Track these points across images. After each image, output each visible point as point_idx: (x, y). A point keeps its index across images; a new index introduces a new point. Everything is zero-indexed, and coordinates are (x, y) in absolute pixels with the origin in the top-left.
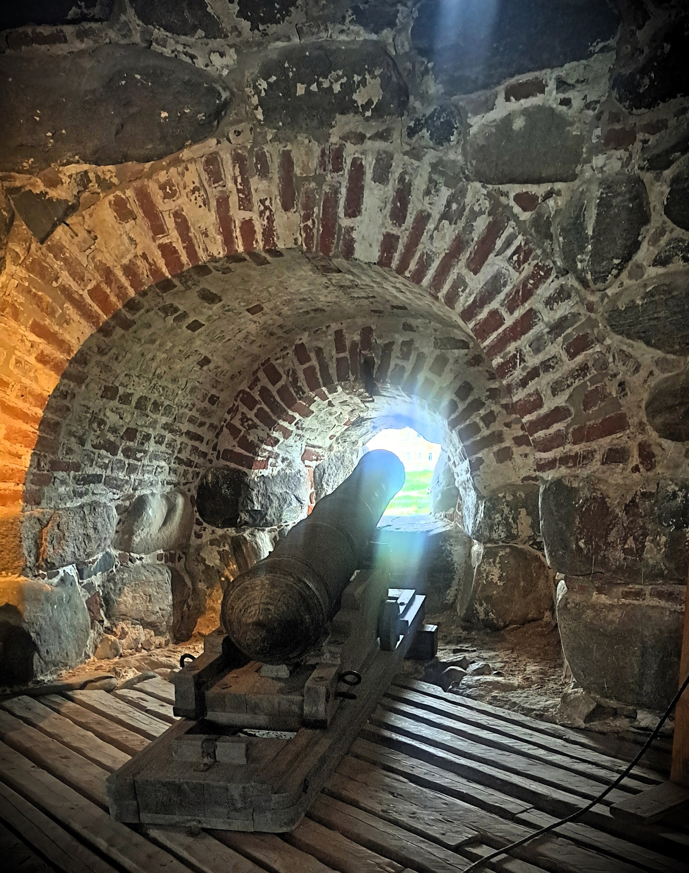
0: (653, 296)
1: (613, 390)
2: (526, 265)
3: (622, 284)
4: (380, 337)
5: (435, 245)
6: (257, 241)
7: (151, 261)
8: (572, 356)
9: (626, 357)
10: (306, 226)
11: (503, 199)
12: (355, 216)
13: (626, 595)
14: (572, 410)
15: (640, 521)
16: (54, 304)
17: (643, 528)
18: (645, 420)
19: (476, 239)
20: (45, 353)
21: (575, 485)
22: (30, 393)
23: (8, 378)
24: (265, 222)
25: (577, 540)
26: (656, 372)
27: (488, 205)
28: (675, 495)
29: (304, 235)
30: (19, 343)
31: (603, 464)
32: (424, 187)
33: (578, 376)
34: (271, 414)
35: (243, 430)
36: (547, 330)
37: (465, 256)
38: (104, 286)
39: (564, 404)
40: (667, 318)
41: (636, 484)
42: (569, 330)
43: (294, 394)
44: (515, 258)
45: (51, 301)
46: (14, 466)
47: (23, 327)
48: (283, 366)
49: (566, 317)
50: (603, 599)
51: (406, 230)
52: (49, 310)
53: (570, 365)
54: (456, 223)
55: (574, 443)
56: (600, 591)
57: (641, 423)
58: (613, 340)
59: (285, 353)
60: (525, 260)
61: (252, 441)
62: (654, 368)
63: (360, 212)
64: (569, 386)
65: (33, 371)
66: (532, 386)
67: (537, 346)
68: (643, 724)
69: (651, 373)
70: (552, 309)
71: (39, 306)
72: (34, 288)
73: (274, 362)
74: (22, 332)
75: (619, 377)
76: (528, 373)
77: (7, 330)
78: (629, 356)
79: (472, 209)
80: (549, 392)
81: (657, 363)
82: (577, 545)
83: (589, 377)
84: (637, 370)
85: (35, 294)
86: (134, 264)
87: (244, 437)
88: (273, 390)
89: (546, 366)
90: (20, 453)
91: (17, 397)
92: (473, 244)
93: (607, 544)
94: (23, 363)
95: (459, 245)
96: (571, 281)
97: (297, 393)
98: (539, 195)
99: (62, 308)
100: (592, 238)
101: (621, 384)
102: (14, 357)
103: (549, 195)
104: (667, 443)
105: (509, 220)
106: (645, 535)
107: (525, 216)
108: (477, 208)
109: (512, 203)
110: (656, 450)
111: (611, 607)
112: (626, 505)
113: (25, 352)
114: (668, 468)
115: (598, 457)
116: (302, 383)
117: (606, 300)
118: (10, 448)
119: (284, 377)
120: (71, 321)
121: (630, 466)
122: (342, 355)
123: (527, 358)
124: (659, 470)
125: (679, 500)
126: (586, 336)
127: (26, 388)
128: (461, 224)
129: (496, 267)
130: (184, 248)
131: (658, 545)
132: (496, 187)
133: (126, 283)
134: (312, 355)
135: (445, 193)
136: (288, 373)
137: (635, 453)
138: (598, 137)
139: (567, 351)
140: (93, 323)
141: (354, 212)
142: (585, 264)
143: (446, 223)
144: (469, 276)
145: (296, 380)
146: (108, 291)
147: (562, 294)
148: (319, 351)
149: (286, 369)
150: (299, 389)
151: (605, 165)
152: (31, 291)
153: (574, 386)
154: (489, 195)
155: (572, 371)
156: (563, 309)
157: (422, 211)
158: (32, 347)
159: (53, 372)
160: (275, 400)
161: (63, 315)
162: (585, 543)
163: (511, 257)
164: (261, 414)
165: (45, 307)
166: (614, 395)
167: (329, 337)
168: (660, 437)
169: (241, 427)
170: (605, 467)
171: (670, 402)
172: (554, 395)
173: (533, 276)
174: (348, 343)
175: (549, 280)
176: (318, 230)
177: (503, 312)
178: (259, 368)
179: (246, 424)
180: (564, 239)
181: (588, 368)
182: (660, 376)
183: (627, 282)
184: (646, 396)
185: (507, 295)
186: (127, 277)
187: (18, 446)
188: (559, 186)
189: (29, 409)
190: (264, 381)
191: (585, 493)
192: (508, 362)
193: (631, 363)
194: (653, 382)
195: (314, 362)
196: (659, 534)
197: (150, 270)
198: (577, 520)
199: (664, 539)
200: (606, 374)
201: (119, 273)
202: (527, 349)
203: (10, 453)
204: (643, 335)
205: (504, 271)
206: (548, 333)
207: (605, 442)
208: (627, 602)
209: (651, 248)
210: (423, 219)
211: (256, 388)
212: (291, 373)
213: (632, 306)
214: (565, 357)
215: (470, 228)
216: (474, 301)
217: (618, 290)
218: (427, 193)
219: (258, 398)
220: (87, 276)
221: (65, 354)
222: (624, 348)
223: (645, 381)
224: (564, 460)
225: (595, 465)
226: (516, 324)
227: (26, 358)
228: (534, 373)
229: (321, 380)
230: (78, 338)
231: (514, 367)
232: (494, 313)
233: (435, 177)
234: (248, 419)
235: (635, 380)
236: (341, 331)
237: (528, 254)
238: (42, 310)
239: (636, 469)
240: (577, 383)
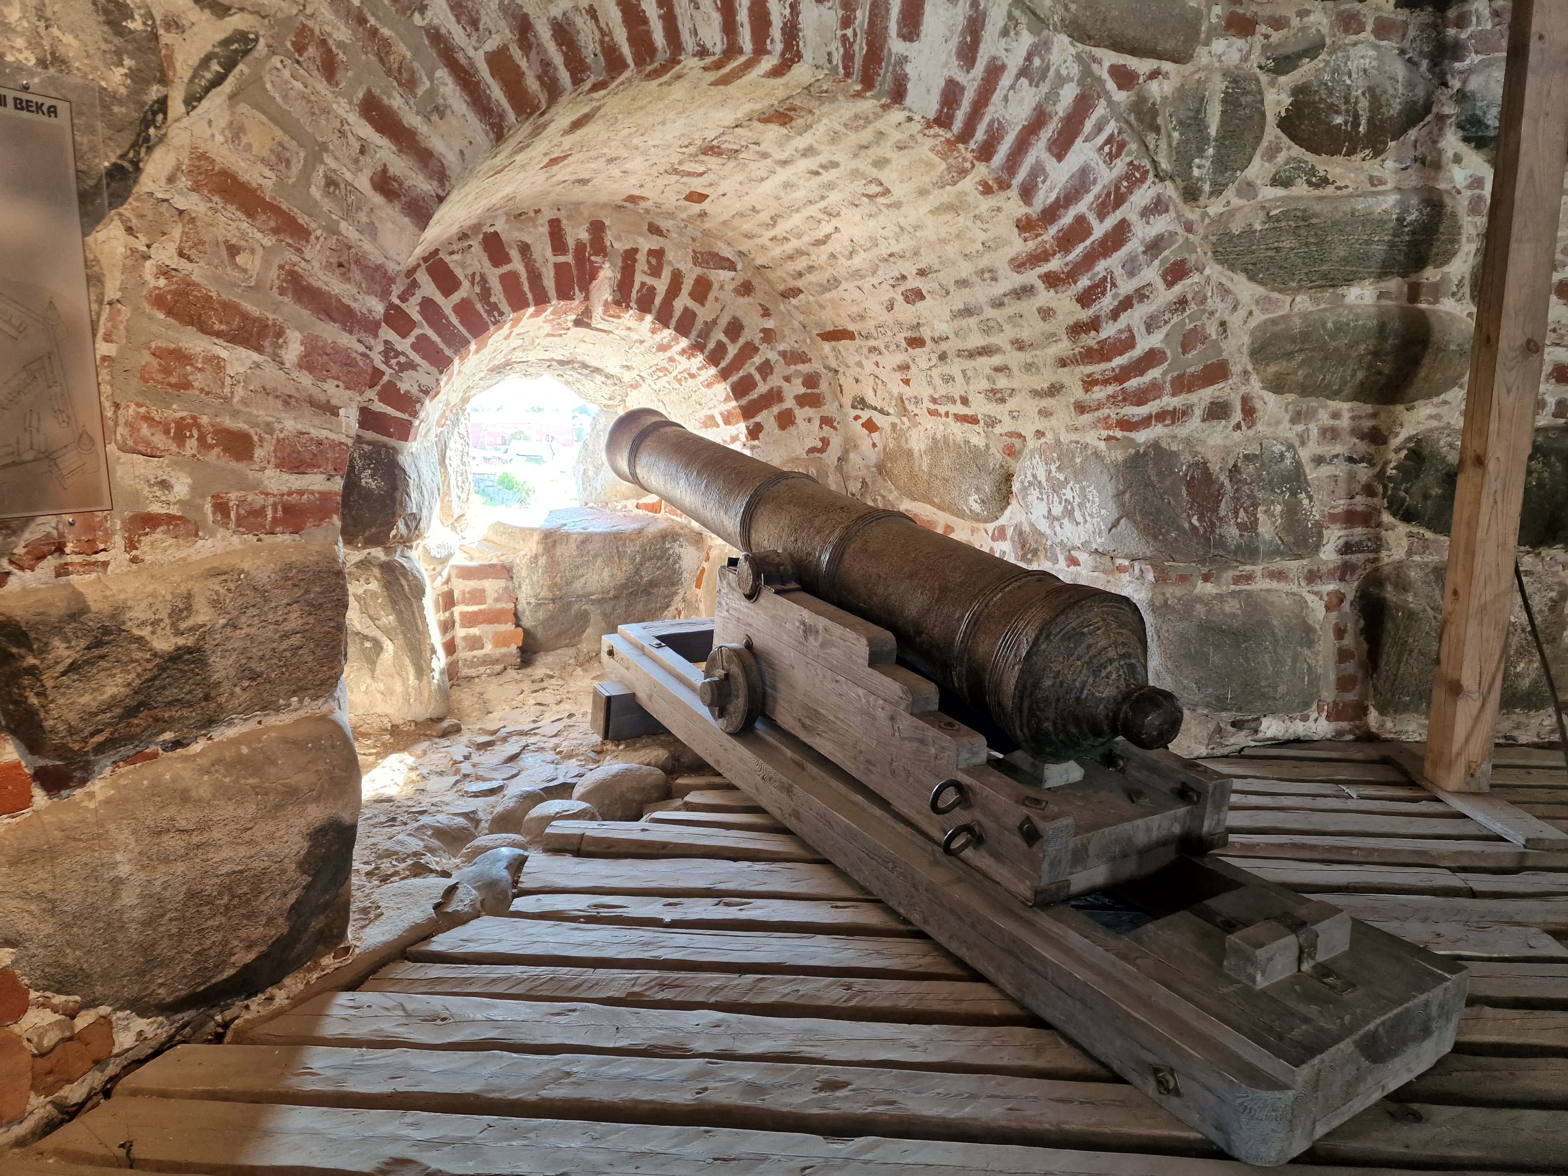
0: (1278, 221)
1: (1212, 330)
2: (1118, 161)
3: (1228, 203)
4: (618, 238)
5: (1010, 110)
6: (772, 41)
7: (603, 25)
8: (1170, 285)
9: (1225, 292)
10: (844, 38)
11: (1095, 67)
12: (911, 40)
13: (1237, 580)
14: (1169, 354)
15: (1246, 488)
16: (416, 65)
17: (1251, 496)
18: (1250, 368)
19: (1061, 114)
20: (391, 171)
21: (1174, 448)
22: (357, 262)
23: (306, 218)
24: (787, 12)
25: (1190, 517)
26: (1256, 312)
27: (1076, 70)
28: (1282, 456)
29: (842, 50)
30: (335, 137)
31: (1203, 420)
32: (1001, 24)
33: (1176, 310)
34: (442, 345)
35: (388, 371)
36: (1142, 249)
37: (1047, 133)
38: (516, 52)
39: (1159, 345)
40: (1292, 249)
41: (1237, 444)
42: (1166, 253)
43: (485, 315)
44: (1107, 149)
45: (409, 55)
46: (323, 434)
47: (343, 101)
48: (463, 265)
49: (1162, 235)
50: (1209, 589)
51: (974, 80)
52: (405, 75)
53: (1164, 296)
54: (1037, 86)
55: (1173, 395)
56: (1206, 578)
57: (1246, 372)
58: (1214, 270)
59: (466, 244)
60: (1118, 155)
61: (407, 392)
62: (1254, 308)
63: (918, 35)
64: (1166, 322)
65: (366, 209)
66: (1124, 319)
67: (1132, 268)
68: (1269, 734)
69: (1251, 313)
70: (1148, 223)
71: (381, 60)
72: (373, 15)
73: (447, 259)
74: (340, 111)
75: (1217, 315)
76: (1120, 302)
77: (309, 101)
78: (1227, 291)
79: (1058, 72)
80: (1143, 329)
81: (1257, 302)
82: (1190, 523)
83: (1188, 312)
84: (1235, 308)
85: (374, 32)
86: (571, 24)
87: (391, 385)
88: (447, 305)
89: (1141, 295)
90: (334, 402)
91: (328, 266)
92: (1056, 119)
93: (1220, 519)
94: (342, 186)
95: (1039, 120)
96: (1170, 190)
97: (490, 313)
98: (1141, 72)
99: (431, 78)
100: (1216, 140)
101: (1223, 324)
102: (321, 170)
103: (1154, 74)
104: (1271, 398)
105: (1099, 97)
106: (1255, 505)
107: (1121, 96)
108: (1064, 72)
109: (1105, 76)
110: (1258, 404)
111: (1221, 597)
112: (1230, 471)
113: (346, 161)
114: (1269, 425)
115: (1198, 412)
116: (498, 296)
117: (1207, 221)
118: (314, 391)
119: (466, 284)
120: (448, 112)
121: (1233, 422)
122: (561, 259)
123: (1119, 282)
124: (1260, 427)
125: (1288, 462)
126: (1183, 262)
127: (350, 248)
128: (1045, 88)
129: (1084, 158)
130: (660, 17)
131: (1273, 516)
132: (1088, 48)
133: (558, 59)
134: (514, 253)
135: (1027, 39)
136: (473, 278)
137: (1238, 407)
138: (1218, 16)
139: (1164, 277)
140: (492, 125)
141: (911, 33)
142: (1205, 171)
143: (1024, 81)
144: (1050, 163)
145: (486, 293)
146: (523, 64)
147: (1158, 207)
148: (525, 249)
149: (470, 271)
150: (493, 308)
151: (1224, 53)
152: (366, 21)
153: (1173, 322)
154: (1078, 57)
155: (1169, 304)
156: (1161, 225)
157: (994, 58)
158: (362, 151)
159: (406, 220)
160: (450, 323)
161: (432, 92)
162: (1199, 520)
163: (1101, 148)
164: (422, 345)
165: (395, 66)
166: (1214, 337)
167: (540, 229)
168: (1263, 388)
169: (383, 367)
170: (1207, 424)
171: (1290, 347)
172: (1149, 333)
173: (1128, 177)
174: (571, 243)
175: (1146, 186)
176: (860, 49)
177: (1092, 218)
178: (419, 265)
179: (393, 362)
180: (1181, 134)
181: (1186, 302)
182: (1259, 317)
183: (1236, 202)
184: (1246, 339)
185: (1097, 197)
186: (559, 45)
187: (330, 386)
188: (1167, 66)
189: (356, 300)
190: (428, 288)
191: (1186, 458)
192: (1096, 286)
193: (1230, 299)
194: (1253, 323)
195: (517, 265)
196: (1273, 502)
197: (602, 42)
198: (1184, 492)
199: (1279, 508)
200: (1204, 311)
201: (545, 33)
202: (1118, 272)
203: (313, 403)
204: (1250, 267)
205: (1093, 164)
206: (1144, 253)
207: (1205, 395)
208: (1238, 588)
209: (1267, 165)
210: (995, 70)
211: (412, 299)
212: (477, 278)
213: (1249, 232)
214: (1160, 284)
215: (1053, 96)
216: (1058, 199)
217: (1223, 210)
218: (1005, 33)
219: (416, 316)
220: (485, 21)
221: (435, 183)
222: (1224, 280)
223: (1245, 322)
224: (1161, 416)
225: (1194, 424)
226: (1106, 236)
227: (348, 176)
228: (1126, 304)
229: (530, 296)
230: (461, 152)
231: (1104, 293)
232: (1081, 220)
233: (1017, 13)
234: (397, 354)
235: (1235, 320)
236: (558, 221)
237: (1122, 146)
238: (389, 72)
239: (1238, 427)
240: (1176, 319)
